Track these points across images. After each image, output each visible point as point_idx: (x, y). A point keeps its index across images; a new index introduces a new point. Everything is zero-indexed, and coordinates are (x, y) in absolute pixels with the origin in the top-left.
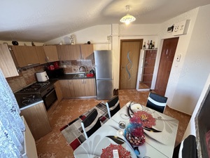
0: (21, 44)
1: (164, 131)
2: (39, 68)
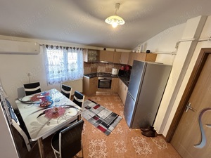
0: (107, 49)
1: (36, 120)
2: (116, 65)
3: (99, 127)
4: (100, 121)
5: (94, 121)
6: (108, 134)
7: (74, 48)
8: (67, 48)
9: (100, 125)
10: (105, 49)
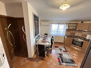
3: (59, 59)
4: (61, 57)
5: (59, 55)
6: (60, 64)
7: (62, 23)
8: (59, 23)
9: (60, 58)
10: (82, 22)
